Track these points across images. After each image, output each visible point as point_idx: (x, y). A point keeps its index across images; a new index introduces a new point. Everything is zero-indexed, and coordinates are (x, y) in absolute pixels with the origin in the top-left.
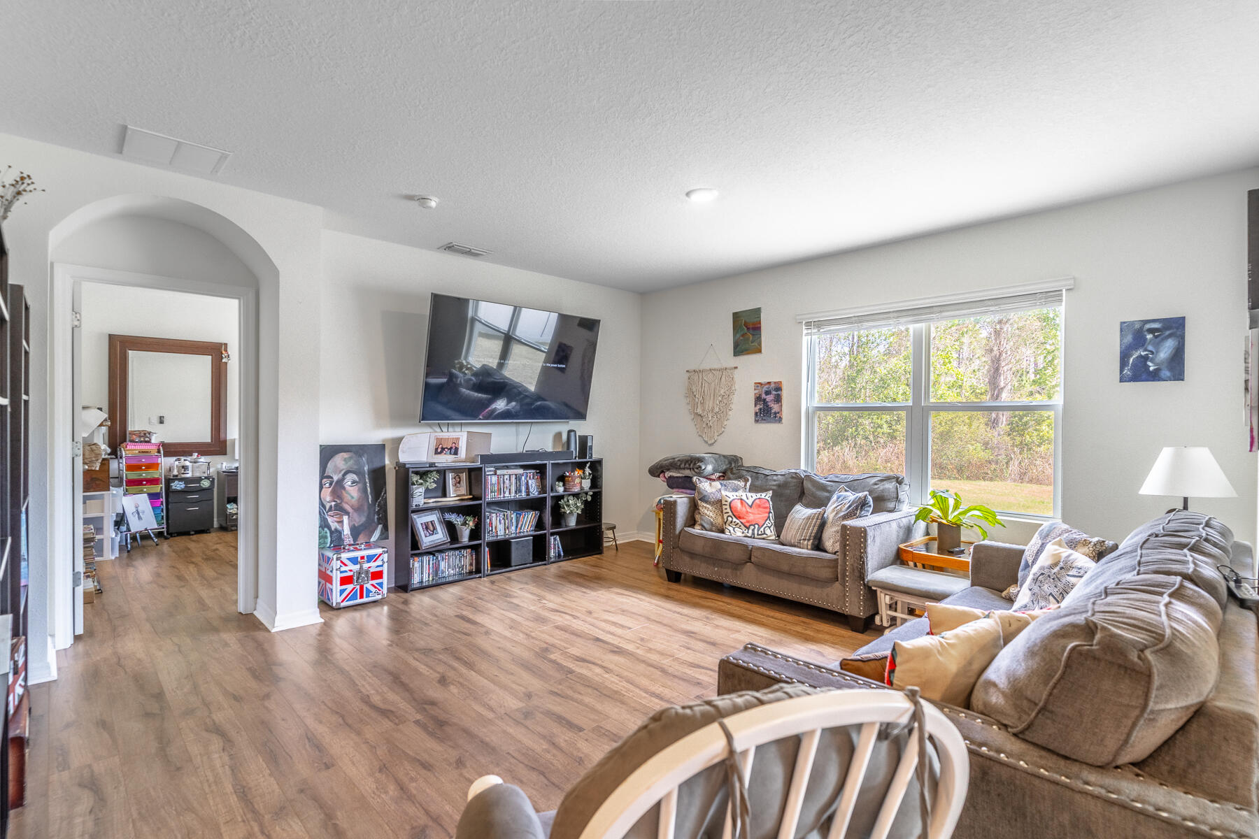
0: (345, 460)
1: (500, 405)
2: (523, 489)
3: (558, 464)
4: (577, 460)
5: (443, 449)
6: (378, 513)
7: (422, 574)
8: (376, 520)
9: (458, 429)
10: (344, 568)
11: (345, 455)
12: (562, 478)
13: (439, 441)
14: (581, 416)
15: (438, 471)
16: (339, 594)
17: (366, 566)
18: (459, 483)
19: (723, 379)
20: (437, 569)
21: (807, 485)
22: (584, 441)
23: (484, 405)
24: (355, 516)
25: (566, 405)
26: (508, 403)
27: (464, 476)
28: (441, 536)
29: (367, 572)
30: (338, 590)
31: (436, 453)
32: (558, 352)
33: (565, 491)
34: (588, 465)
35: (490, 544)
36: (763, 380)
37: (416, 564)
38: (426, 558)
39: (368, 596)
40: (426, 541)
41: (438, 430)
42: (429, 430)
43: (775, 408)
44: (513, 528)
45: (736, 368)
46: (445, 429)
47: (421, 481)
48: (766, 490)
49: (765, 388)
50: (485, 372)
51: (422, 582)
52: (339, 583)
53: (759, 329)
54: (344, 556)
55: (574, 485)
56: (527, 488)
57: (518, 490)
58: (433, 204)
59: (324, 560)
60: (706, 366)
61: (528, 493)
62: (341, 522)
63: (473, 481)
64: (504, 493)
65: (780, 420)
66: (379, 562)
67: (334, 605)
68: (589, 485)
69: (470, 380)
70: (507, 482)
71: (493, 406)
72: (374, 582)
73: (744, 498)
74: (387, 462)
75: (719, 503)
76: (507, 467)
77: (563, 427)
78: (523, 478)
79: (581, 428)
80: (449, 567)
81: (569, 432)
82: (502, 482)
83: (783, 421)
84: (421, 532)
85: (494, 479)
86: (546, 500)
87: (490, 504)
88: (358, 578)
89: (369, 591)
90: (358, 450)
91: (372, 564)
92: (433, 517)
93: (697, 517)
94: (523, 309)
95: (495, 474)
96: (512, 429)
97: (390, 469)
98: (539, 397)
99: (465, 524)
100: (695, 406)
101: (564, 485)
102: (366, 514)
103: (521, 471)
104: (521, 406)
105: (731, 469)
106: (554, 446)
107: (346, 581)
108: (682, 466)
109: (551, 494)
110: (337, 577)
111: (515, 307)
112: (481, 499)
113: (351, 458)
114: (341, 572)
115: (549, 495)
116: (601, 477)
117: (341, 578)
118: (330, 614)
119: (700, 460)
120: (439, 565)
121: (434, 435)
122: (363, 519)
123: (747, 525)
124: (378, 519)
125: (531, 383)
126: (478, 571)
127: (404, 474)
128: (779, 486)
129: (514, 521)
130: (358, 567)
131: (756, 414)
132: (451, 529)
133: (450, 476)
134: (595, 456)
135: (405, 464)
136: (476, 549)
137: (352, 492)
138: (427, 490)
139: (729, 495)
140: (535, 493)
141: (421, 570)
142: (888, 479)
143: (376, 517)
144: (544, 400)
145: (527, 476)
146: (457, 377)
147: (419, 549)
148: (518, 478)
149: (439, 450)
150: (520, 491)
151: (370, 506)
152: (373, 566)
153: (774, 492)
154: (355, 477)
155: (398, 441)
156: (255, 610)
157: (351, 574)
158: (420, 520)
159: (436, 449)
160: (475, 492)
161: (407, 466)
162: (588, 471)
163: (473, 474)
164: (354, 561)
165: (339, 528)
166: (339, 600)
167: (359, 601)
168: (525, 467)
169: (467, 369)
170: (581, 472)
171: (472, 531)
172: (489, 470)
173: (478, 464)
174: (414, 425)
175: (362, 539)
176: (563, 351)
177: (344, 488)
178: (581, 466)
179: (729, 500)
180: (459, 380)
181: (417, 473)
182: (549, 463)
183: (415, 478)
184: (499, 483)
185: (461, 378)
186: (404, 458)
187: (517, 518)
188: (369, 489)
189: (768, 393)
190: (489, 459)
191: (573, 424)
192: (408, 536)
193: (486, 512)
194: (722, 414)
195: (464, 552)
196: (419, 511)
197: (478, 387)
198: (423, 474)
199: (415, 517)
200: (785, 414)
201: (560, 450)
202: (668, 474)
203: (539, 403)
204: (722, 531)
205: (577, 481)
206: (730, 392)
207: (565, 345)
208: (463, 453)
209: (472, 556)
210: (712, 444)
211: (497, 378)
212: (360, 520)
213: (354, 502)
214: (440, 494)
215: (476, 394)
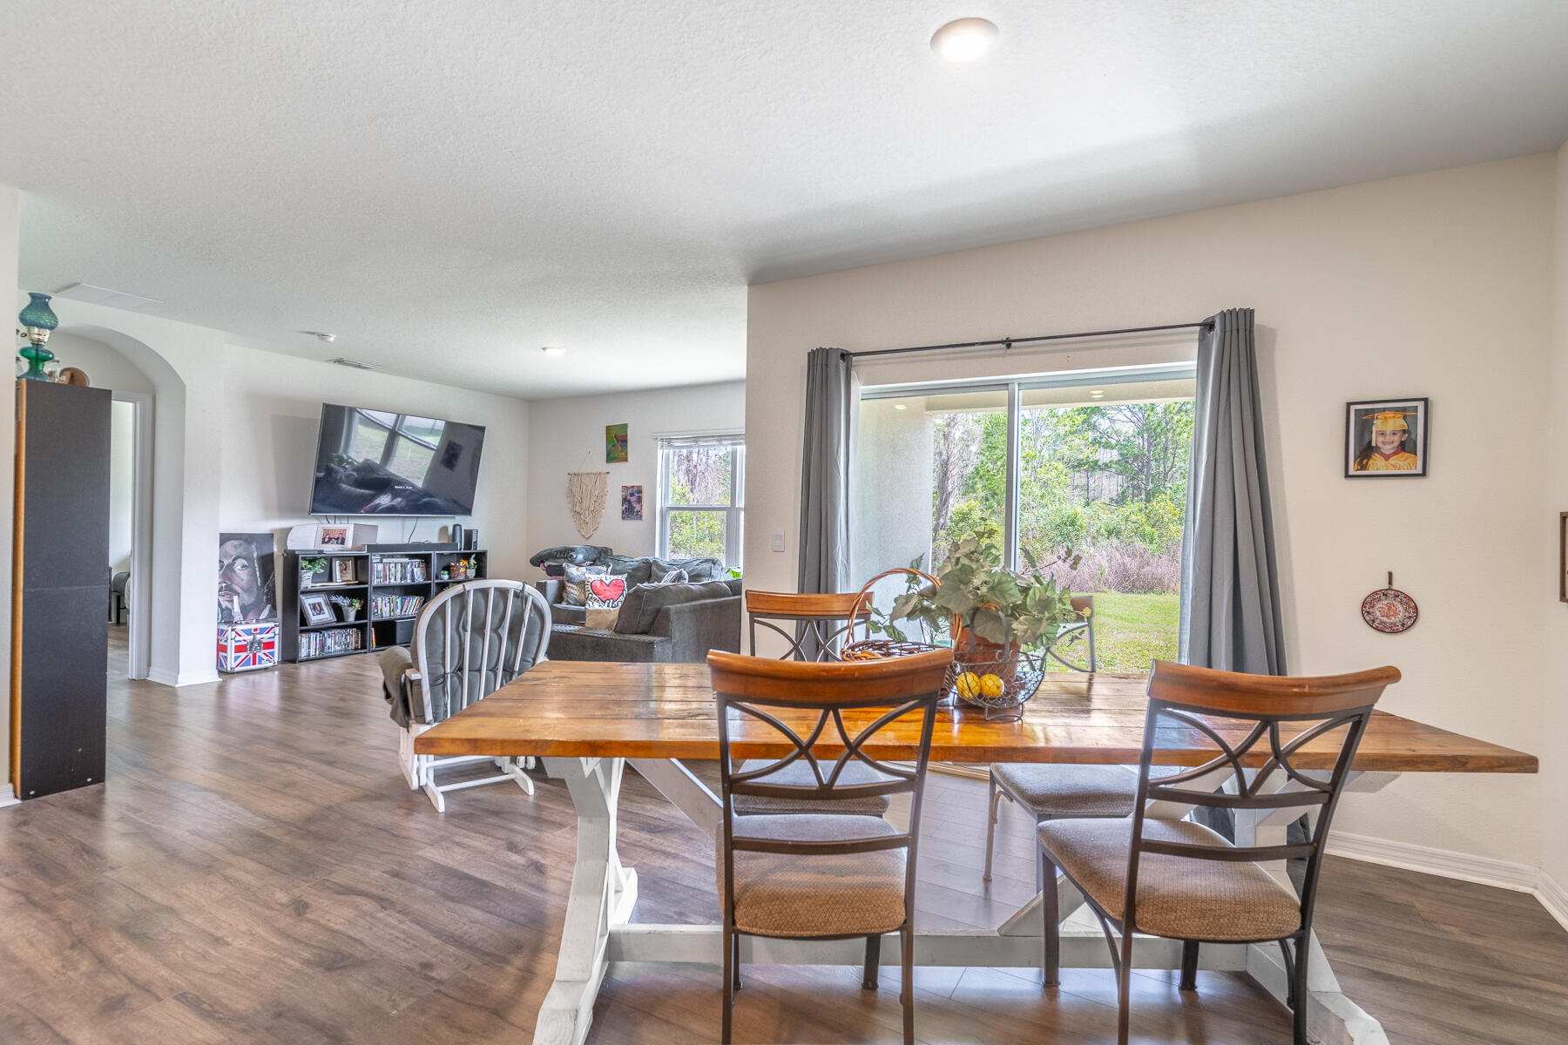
0: (235, 547)
1: (385, 500)
2: (409, 576)
3: (442, 554)
4: (462, 551)
5: (330, 539)
6: (267, 594)
7: (309, 648)
8: (265, 600)
9: (345, 521)
10: (238, 638)
11: (235, 542)
12: (447, 568)
13: (326, 532)
14: (467, 511)
15: (325, 558)
16: (233, 660)
17: (258, 637)
18: (345, 570)
19: (598, 482)
20: (323, 645)
21: (654, 568)
22: (469, 535)
23: (366, 500)
24: (245, 596)
25: (455, 502)
26: (393, 499)
27: (350, 564)
28: (327, 616)
29: (259, 643)
30: (233, 657)
31: (324, 542)
32: (447, 451)
33: (450, 578)
34: (473, 556)
35: (375, 624)
36: (629, 485)
37: (303, 640)
38: (313, 635)
39: (260, 663)
40: (314, 619)
41: (325, 522)
42: (316, 522)
43: (637, 507)
44: (399, 611)
45: (608, 473)
46: (332, 521)
47: (310, 566)
48: (622, 573)
49: (630, 491)
50: (368, 467)
51: (309, 655)
52: (233, 651)
53: (626, 441)
54: (238, 628)
55: (459, 574)
56: (413, 575)
57: (404, 577)
58: (332, 339)
59: (221, 633)
60: (583, 470)
61: (413, 580)
62: (232, 601)
63: (359, 569)
64: (390, 579)
65: (641, 518)
66: (271, 635)
67: (229, 669)
68: (474, 574)
69: (351, 475)
70: (393, 570)
71: (377, 501)
72: (266, 651)
73: (604, 579)
74: (275, 550)
75: (582, 584)
76: (393, 556)
77: (449, 522)
78: (409, 566)
79: (466, 522)
80: (335, 643)
81: (455, 526)
82: (387, 569)
83: (643, 518)
84: (310, 612)
85: (380, 567)
86: (430, 587)
87: (376, 588)
88: (251, 647)
89: (261, 659)
90: (248, 539)
91: (264, 636)
92: (320, 599)
93: (564, 595)
94: (408, 417)
95: (381, 562)
96: (398, 523)
97: (277, 556)
98: (426, 493)
99: (351, 605)
100: (574, 505)
101: (449, 574)
102: (255, 595)
103: (407, 560)
104: (407, 502)
105: (600, 556)
106: (440, 538)
107: (239, 649)
108: (558, 556)
109: (436, 581)
110: (231, 646)
111: (399, 415)
112: (367, 584)
113: (241, 545)
114: (236, 642)
115: (433, 581)
116: (485, 567)
117: (236, 646)
118: (225, 677)
119: (572, 550)
120: (325, 642)
121: (321, 526)
122: (252, 599)
123: (604, 599)
124: (267, 599)
125: (419, 478)
126: (364, 647)
127: (293, 563)
128: (633, 569)
129: (399, 605)
130: (252, 637)
131: (623, 512)
132: (338, 610)
133: (337, 564)
134: (480, 549)
135: (294, 551)
136: (362, 628)
137: (242, 575)
138: (315, 575)
139: (592, 577)
140: (419, 579)
141: (308, 645)
142: (707, 561)
143: (265, 598)
144: (431, 496)
145: (412, 565)
146: (337, 472)
147: (306, 625)
148: (404, 566)
149: (326, 540)
150: (406, 578)
151: (258, 588)
152: (266, 637)
153: (629, 574)
154: (245, 562)
155: (288, 530)
156: (148, 676)
157: (245, 643)
158: (307, 601)
159: (324, 539)
160: (362, 579)
161: (297, 553)
162: (472, 561)
163: (359, 562)
164: (248, 632)
165: (229, 606)
166: (234, 665)
167: (252, 667)
168: (411, 557)
169: (348, 463)
170: (466, 563)
171: (358, 612)
172: (375, 558)
173: (365, 553)
174: (303, 517)
175: (250, 616)
176: (453, 449)
177: (234, 572)
178: (467, 557)
179: (591, 581)
180: (339, 475)
181: (304, 559)
182: (434, 554)
183: (304, 564)
184: (384, 570)
185: (342, 473)
186: (291, 546)
187: (402, 602)
188: (258, 573)
189: (632, 495)
190: (374, 548)
191: (459, 519)
192: (296, 614)
193: (372, 595)
194: (596, 513)
195: (350, 631)
196: (307, 592)
197: (360, 483)
198: (312, 561)
199: (303, 598)
200: (645, 512)
201: (446, 542)
202: (547, 564)
203: (426, 499)
204: (584, 605)
205: (462, 570)
206: (602, 495)
207: (455, 443)
208: (349, 543)
209: (358, 634)
210: (588, 538)
211: (381, 474)
212: (249, 599)
213: (243, 583)
214: (326, 579)
215: (358, 490)
